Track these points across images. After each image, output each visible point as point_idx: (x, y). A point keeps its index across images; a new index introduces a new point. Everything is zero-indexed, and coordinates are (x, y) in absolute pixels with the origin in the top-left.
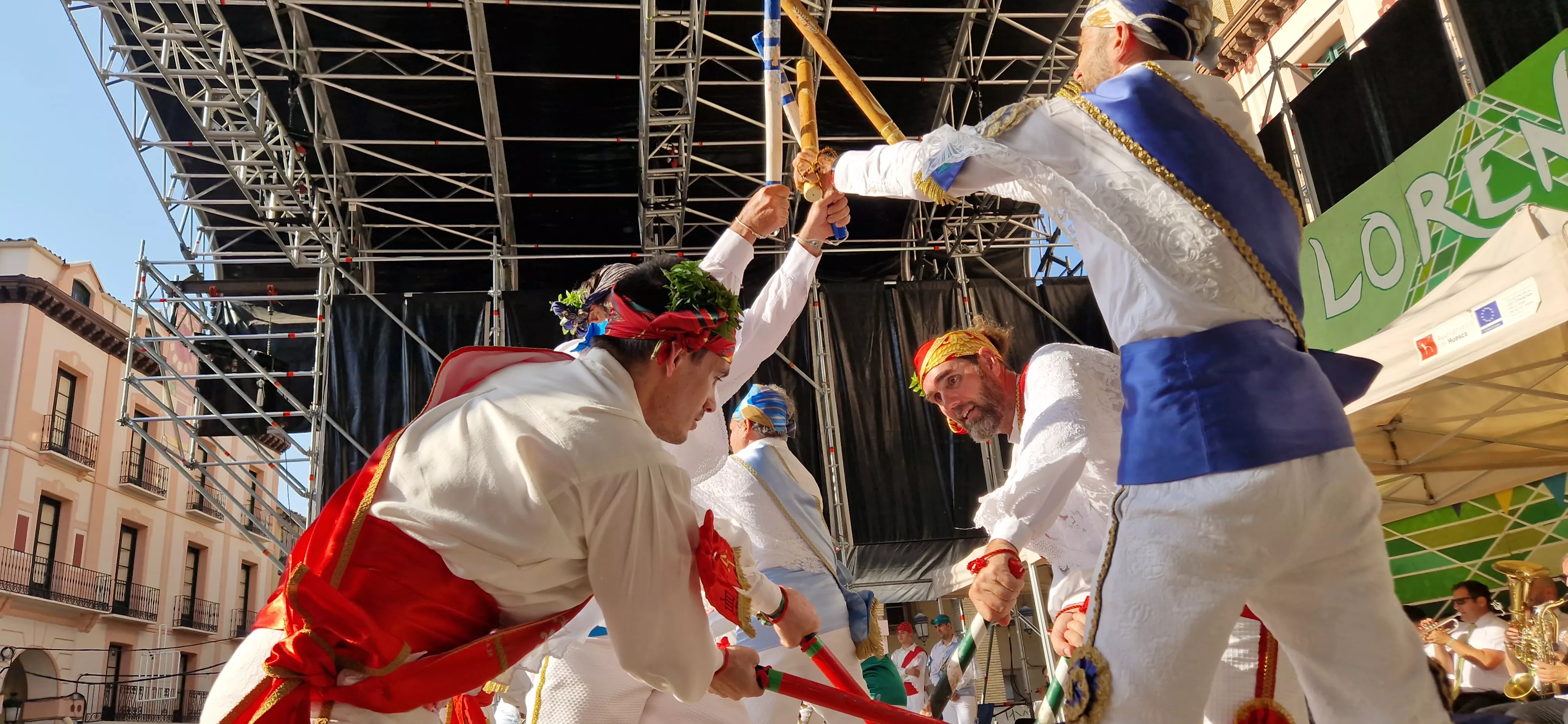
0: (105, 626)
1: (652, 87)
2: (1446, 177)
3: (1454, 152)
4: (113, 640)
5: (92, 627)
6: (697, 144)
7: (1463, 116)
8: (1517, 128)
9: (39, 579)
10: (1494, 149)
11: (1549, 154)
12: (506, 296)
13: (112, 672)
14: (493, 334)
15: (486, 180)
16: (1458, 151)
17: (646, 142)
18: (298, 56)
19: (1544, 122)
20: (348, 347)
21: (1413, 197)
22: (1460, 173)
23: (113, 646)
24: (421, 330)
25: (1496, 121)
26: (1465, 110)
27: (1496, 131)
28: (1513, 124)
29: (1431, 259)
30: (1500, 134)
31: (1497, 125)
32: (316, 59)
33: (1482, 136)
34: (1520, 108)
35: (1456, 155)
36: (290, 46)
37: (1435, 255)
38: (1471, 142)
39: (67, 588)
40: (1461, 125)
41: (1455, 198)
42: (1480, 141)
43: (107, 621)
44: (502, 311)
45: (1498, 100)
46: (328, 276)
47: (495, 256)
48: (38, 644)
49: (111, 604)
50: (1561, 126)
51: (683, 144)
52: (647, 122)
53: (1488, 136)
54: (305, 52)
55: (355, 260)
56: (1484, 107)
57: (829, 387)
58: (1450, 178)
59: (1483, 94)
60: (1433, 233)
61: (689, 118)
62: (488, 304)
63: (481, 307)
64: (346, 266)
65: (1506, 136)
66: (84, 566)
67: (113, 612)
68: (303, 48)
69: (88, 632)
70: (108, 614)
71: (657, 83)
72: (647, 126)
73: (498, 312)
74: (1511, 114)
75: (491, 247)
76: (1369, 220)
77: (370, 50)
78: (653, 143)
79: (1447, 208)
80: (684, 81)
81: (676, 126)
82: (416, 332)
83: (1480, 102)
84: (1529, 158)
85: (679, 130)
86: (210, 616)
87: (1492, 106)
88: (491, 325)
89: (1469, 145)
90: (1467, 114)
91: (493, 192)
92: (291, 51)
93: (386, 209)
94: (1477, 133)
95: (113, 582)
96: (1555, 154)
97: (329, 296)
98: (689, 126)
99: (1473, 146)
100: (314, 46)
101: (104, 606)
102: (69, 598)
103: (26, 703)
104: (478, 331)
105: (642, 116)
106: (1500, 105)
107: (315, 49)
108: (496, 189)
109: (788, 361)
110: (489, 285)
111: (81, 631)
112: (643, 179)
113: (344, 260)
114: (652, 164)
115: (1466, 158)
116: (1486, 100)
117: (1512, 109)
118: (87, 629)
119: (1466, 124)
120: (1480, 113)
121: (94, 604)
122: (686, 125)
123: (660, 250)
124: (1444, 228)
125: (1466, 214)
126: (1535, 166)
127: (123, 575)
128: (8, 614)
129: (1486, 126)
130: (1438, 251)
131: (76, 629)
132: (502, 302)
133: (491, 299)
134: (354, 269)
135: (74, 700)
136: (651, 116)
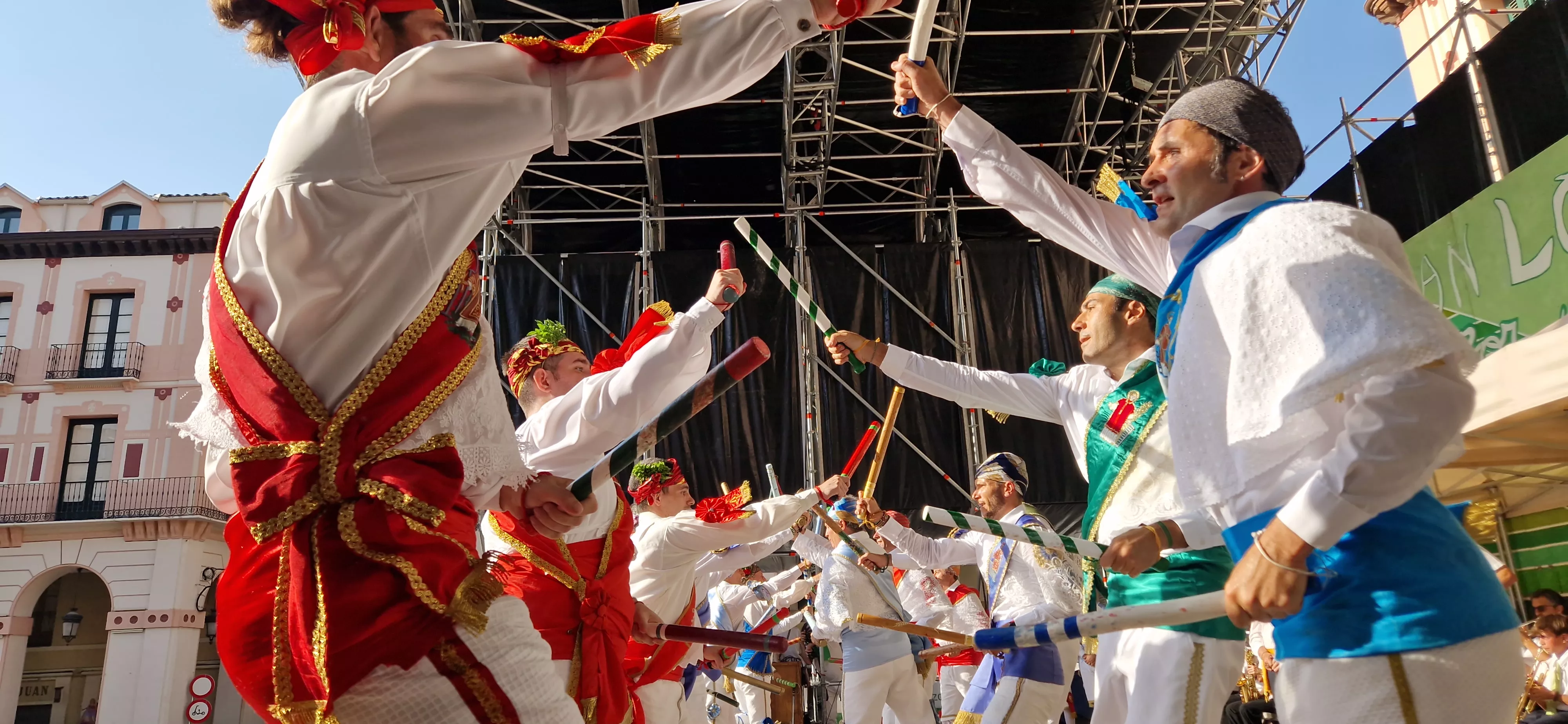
1: (797, 53)
6: (840, 103)
12: (654, 256)
14: (642, 293)
15: (635, 143)
17: (791, 108)
18: (463, 28)
20: (510, 306)
24: (576, 289)
32: (480, 31)
36: (456, 20)
44: (651, 271)
46: (491, 237)
47: (644, 218)
51: (827, 104)
52: (792, 88)
54: (469, 24)
55: (515, 222)
57: (969, 346)
61: (833, 83)
62: (638, 264)
63: (632, 267)
64: (506, 228)
68: (467, 21)
71: (802, 48)
72: (791, 92)
73: (647, 271)
75: (640, 207)
76: (1562, 180)
77: (529, 21)
78: (797, 107)
80: (828, 46)
81: (819, 91)
82: (572, 292)
85: (822, 93)
88: (641, 285)
91: (642, 154)
92: (456, 24)
93: (543, 172)
97: (493, 257)
98: (833, 91)
100: (478, 19)
104: (629, 290)
105: (787, 82)
107: (479, 21)
108: (645, 151)
109: (928, 320)
110: (639, 246)
112: (787, 141)
113: (506, 222)
114: (796, 128)
122: (830, 90)
123: (802, 210)
132: (651, 262)
133: (640, 259)
134: (513, 229)
136: (796, 83)
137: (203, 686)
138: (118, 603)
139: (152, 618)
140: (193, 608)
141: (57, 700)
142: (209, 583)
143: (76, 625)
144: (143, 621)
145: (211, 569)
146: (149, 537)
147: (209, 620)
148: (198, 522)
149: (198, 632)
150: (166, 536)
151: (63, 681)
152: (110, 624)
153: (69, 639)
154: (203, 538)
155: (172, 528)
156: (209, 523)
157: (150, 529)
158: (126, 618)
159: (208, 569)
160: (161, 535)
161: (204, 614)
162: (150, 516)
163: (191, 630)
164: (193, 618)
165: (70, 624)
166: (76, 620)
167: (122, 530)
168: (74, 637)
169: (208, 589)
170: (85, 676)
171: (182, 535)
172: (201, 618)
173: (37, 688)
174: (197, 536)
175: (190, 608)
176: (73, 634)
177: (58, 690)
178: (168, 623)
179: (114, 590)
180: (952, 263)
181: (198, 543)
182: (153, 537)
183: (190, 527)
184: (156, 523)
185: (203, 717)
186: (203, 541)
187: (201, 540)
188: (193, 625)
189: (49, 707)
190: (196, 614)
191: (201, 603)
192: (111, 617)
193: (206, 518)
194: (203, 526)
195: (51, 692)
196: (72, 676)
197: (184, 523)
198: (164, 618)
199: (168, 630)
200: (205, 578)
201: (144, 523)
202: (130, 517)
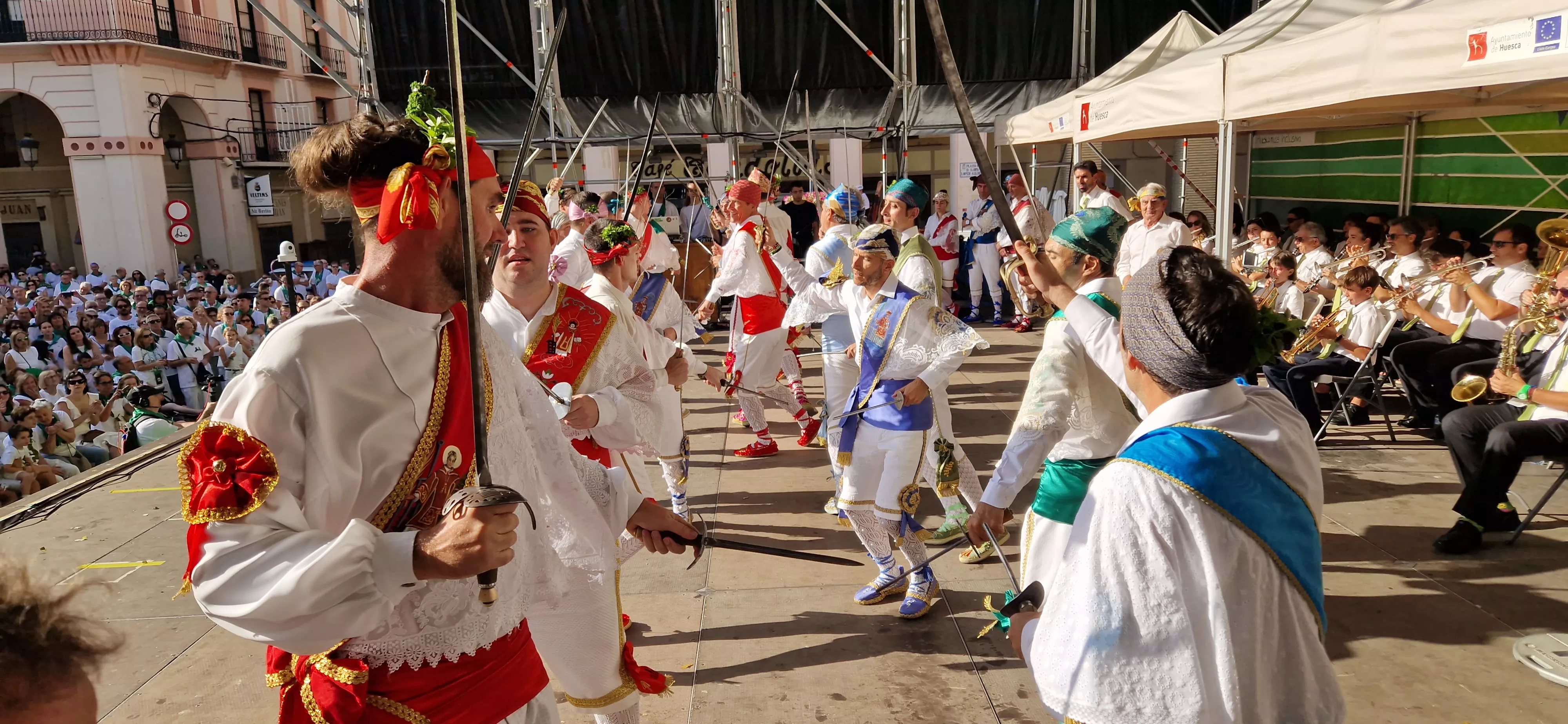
0: (239, 73)
4: (251, 86)
5: (227, 74)
9: (165, 27)
13: (257, 117)
23: (251, 91)
39: (194, 37)
43: (239, 67)
48: (181, 90)
49: (240, 52)
66: (205, 13)
67: (245, 60)
69: (225, 78)
70: (238, 61)
86: (337, 63)
95: (237, 30)
101: (234, 54)
102: (197, 47)
103: (187, 145)
111: (218, 78)
118: (223, 75)
121: (224, 53)
127: (245, 22)
128: (146, 63)
131: (213, 76)
135: (228, 142)
137: (179, 211)
138: (69, 130)
139: (108, 145)
140: (148, 135)
141: (43, 218)
142: (157, 110)
143: (35, 151)
144: (100, 148)
145: (156, 95)
146: (81, 62)
147: (168, 145)
148: (128, 46)
149: (160, 159)
150: (98, 60)
151: (42, 201)
152: (68, 151)
153: (32, 164)
154: (138, 62)
155: (102, 52)
156: (139, 47)
157: (80, 52)
158: (82, 143)
159: (152, 95)
160: (92, 60)
161: (161, 141)
162: (75, 39)
163: (152, 158)
164: (150, 145)
165: (29, 150)
166: (32, 145)
167: (50, 54)
168: (36, 162)
169: (157, 116)
170: (62, 196)
171: (114, 59)
172: (159, 146)
173: (19, 207)
174: (132, 60)
175: (145, 136)
176: (35, 159)
177: (41, 209)
178: (125, 150)
179: (62, 115)
181: (133, 67)
182: (86, 61)
183: (120, 51)
184: (84, 46)
185: (187, 238)
186: (139, 66)
187: (136, 63)
188: (151, 151)
189: (37, 225)
190: (153, 141)
191: (155, 128)
192: (66, 144)
193: (134, 42)
194: (134, 51)
195: (34, 209)
196: (51, 196)
197: (113, 47)
198: (120, 145)
199: (128, 157)
200: (153, 104)
201: (71, 46)
202: (54, 40)
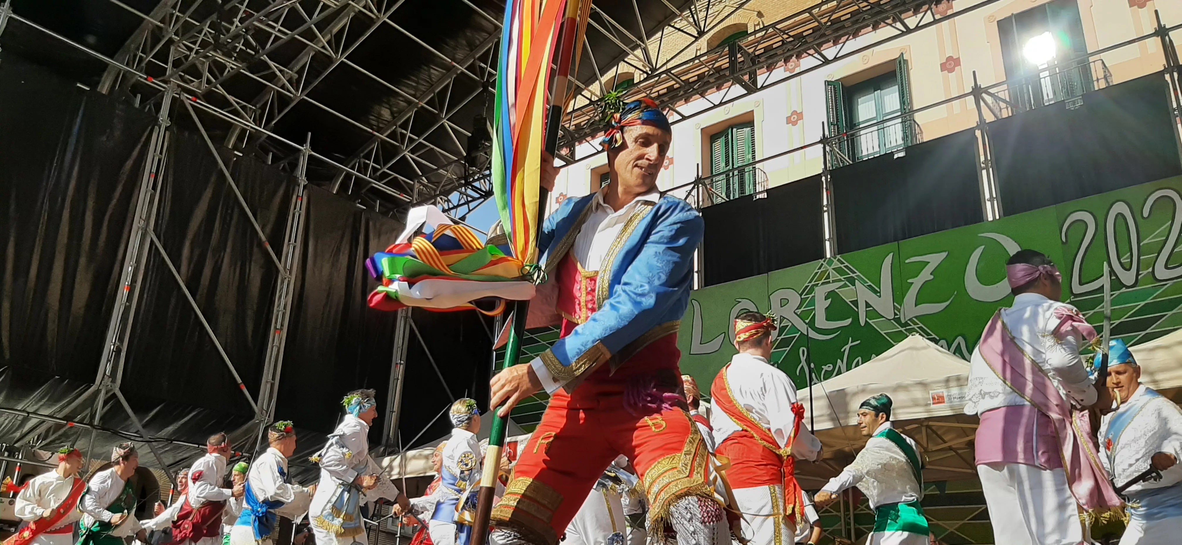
2: (801, 295)
3: (810, 282)
7: (822, 264)
8: (854, 285)
10: (836, 290)
11: (868, 305)
16: (813, 283)
19: (870, 286)
21: (775, 299)
22: (811, 296)
25: (841, 276)
26: (824, 261)
27: (840, 280)
28: (852, 281)
29: (777, 340)
30: (842, 283)
31: (842, 278)
33: (831, 280)
34: (858, 273)
35: (810, 285)
37: (780, 338)
38: (823, 281)
40: (819, 268)
41: (802, 309)
42: (829, 282)
45: (846, 264)
50: (880, 292)
53: (834, 281)
56: (836, 264)
58: (803, 297)
59: (838, 257)
60: (782, 325)
65: (845, 286)
74: (852, 275)
76: (741, 301)
79: (796, 314)
83: (835, 261)
84: (855, 303)
87: (842, 266)
89: (821, 282)
90: (825, 264)
94: (828, 277)
96: (871, 306)
99: (823, 284)
106: (846, 267)
109: (263, 238)
115: (816, 289)
116: (839, 260)
117: (854, 272)
119: (822, 269)
120: (833, 267)
124: (790, 324)
125: (807, 321)
126: (858, 308)
129: (834, 275)
130: (782, 337)
180: (294, 197)
